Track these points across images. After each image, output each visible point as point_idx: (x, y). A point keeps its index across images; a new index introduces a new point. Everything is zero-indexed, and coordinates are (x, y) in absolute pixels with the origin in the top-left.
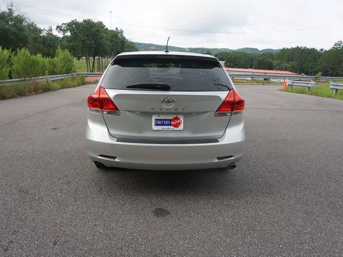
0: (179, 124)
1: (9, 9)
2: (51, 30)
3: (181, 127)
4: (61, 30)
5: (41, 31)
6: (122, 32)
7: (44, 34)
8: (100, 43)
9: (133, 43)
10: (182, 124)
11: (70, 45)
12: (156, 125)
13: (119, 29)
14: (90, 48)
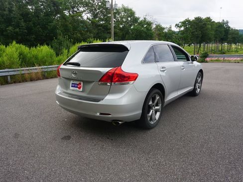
0: (81, 87)
1: (145, 18)
2: (171, 28)
3: (81, 90)
4: (178, 26)
5: (164, 29)
6: (227, 22)
7: (166, 30)
8: (206, 33)
9: (237, 30)
10: (81, 88)
11: (183, 36)
12: (72, 86)
13: (225, 21)
14: (197, 37)
